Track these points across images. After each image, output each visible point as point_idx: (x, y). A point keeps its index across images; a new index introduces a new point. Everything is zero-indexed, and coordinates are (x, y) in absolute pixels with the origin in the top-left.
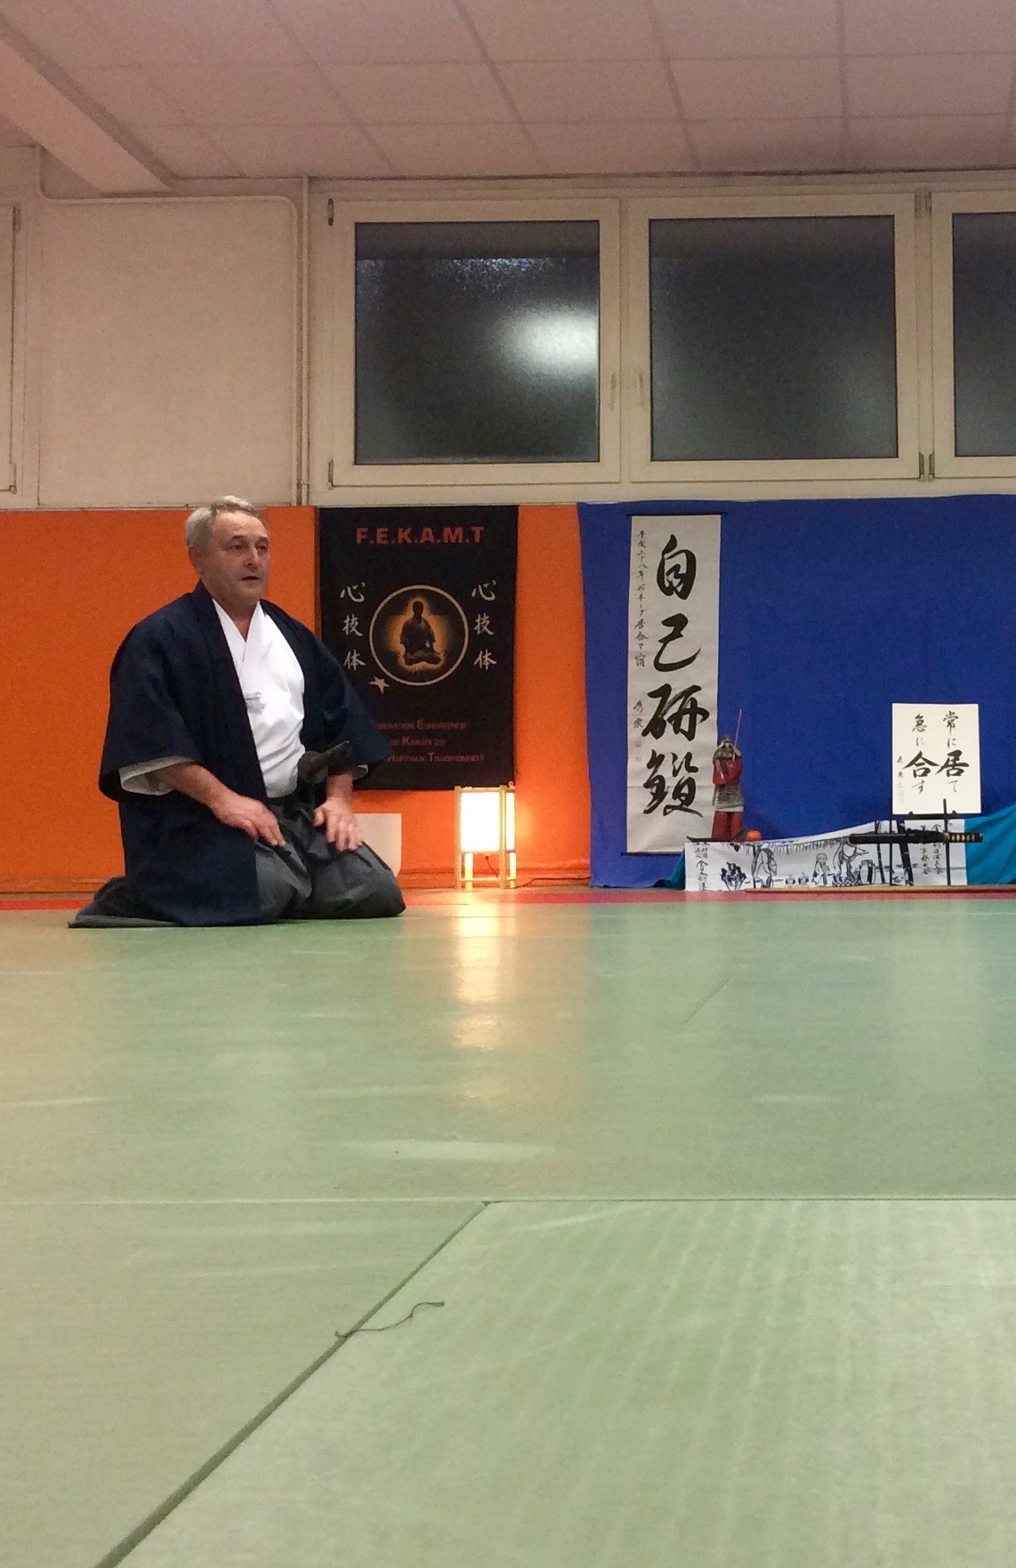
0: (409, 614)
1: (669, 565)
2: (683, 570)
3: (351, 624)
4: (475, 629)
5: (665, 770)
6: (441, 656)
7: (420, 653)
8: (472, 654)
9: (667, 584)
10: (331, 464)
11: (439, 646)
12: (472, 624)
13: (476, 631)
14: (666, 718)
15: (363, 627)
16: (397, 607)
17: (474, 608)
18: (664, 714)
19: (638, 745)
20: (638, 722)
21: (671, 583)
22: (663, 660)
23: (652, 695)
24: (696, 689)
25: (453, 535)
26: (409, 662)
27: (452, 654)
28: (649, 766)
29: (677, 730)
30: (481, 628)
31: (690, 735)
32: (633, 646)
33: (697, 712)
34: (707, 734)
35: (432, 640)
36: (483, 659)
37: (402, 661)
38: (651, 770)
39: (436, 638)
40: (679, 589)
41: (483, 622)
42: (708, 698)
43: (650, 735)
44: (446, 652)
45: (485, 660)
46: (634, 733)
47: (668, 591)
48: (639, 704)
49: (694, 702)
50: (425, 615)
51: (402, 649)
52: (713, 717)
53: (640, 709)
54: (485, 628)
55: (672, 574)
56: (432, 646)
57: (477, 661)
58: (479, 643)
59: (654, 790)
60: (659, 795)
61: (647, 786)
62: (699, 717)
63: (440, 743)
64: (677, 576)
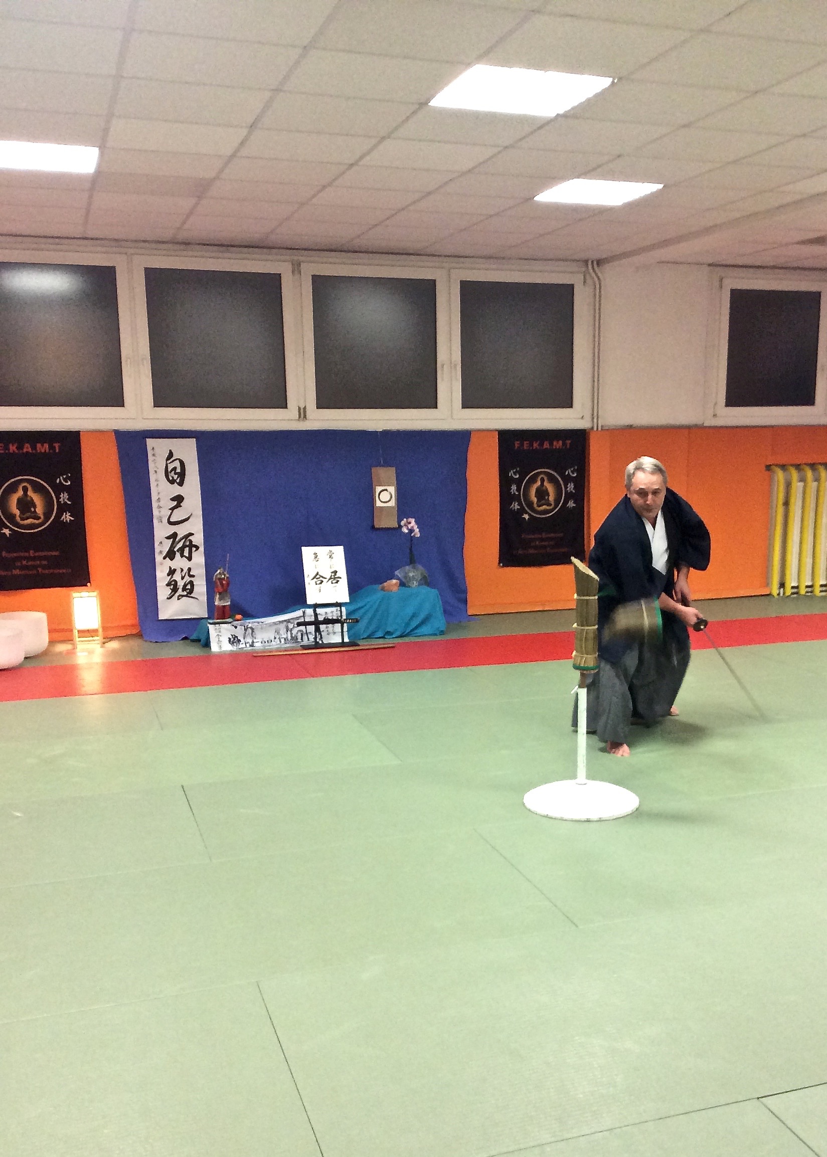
0: (20, 493)
1: (170, 467)
2: (178, 470)
4: (60, 500)
5: (177, 577)
6: (41, 516)
7: (28, 514)
8: (59, 515)
9: (171, 479)
11: (39, 510)
12: (58, 498)
13: (61, 502)
14: (175, 550)
16: (12, 489)
17: (59, 489)
18: (175, 548)
19: (161, 564)
20: (161, 552)
21: (173, 477)
22: (171, 520)
23: (168, 538)
24: (191, 534)
25: (43, 448)
26: (22, 519)
27: (48, 514)
28: (168, 575)
29: (182, 556)
30: (64, 500)
31: (189, 558)
32: (155, 512)
33: (192, 546)
34: (199, 558)
35: (35, 507)
36: (66, 517)
37: (18, 518)
38: (170, 577)
39: (37, 506)
40: (178, 481)
41: (64, 497)
42: (198, 539)
43: (168, 559)
44: (44, 513)
46: (159, 558)
47: (172, 482)
48: (161, 543)
49: (191, 541)
50: (30, 493)
51: (17, 512)
52: (202, 549)
53: (162, 546)
54: (66, 500)
55: (173, 472)
56: (35, 510)
57: (62, 518)
58: (62, 508)
59: (172, 587)
60: (175, 590)
61: (168, 585)
62: (194, 549)
63: (45, 562)
64: (175, 474)
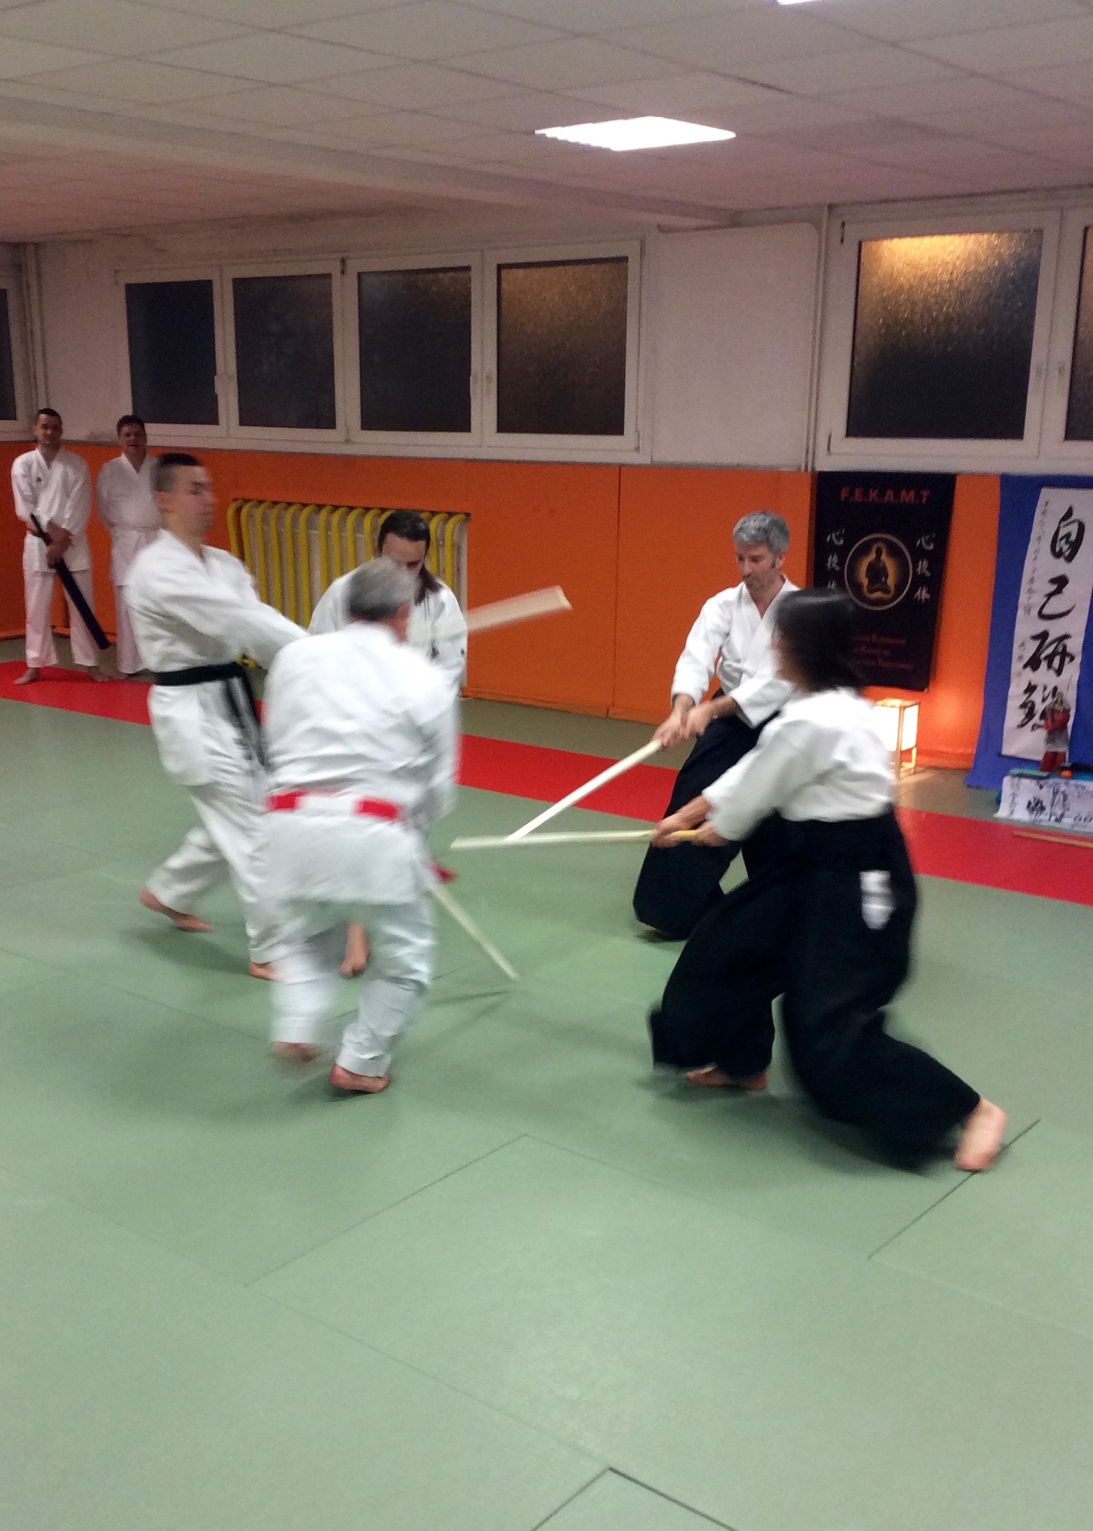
0: (872, 556)
1: (1062, 533)
2: (1073, 537)
3: (832, 561)
4: (917, 569)
5: (1037, 697)
6: (892, 589)
7: (877, 586)
8: (913, 589)
9: (1058, 549)
10: (830, 438)
11: (891, 581)
12: (915, 567)
13: (917, 571)
14: (1043, 656)
15: (841, 563)
16: (864, 550)
17: (918, 554)
18: (1042, 652)
19: (1019, 674)
20: (1020, 658)
21: (1061, 549)
22: (1046, 611)
23: (1035, 638)
24: (1066, 636)
25: (908, 496)
26: (871, 591)
27: (899, 588)
28: (1026, 692)
29: (1050, 666)
30: (921, 570)
31: (1059, 672)
32: (1023, 599)
33: (1065, 655)
34: (1072, 672)
35: (887, 577)
36: (921, 595)
37: (865, 589)
38: (1027, 695)
39: (890, 576)
40: (1067, 554)
41: (923, 565)
42: (1075, 645)
43: (1029, 669)
44: (895, 587)
45: (923, 594)
46: (1016, 666)
47: (1057, 555)
48: (1022, 644)
49: (1065, 647)
50: (884, 557)
51: (865, 581)
52: (1078, 660)
53: (1023, 647)
54: (924, 570)
55: (1064, 541)
56: (886, 581)
57: (916, 595)
58: (919, 581)
59: (1027, 710)
60: (1030, 715)
61: (1023, 706)
62: (1067, 659)
63: (887, 653)
64: (1067, 542)
